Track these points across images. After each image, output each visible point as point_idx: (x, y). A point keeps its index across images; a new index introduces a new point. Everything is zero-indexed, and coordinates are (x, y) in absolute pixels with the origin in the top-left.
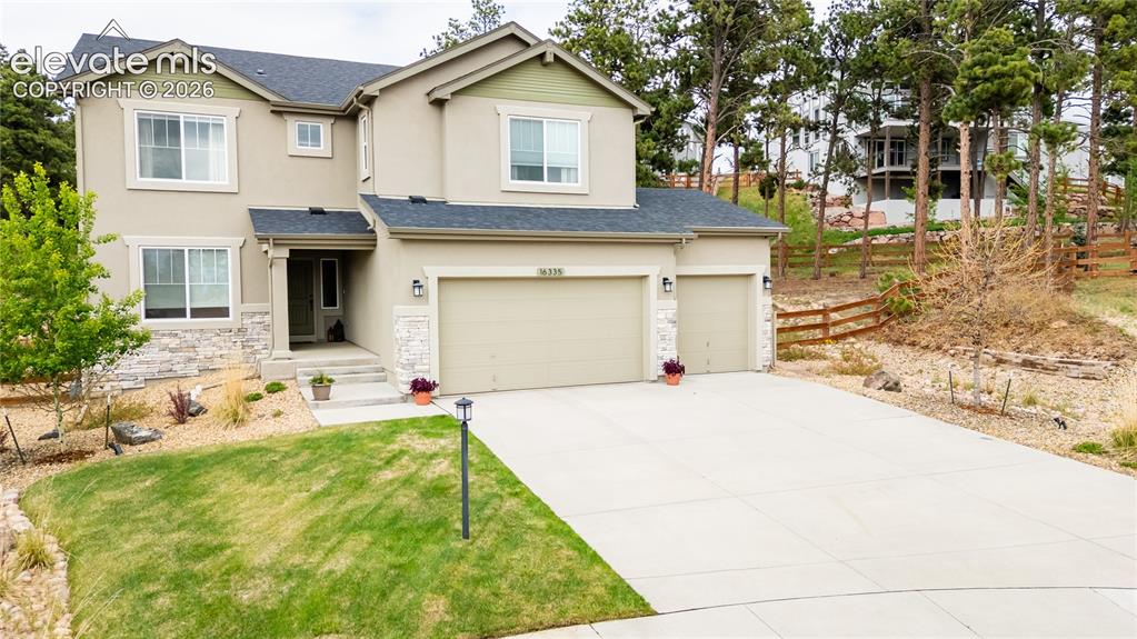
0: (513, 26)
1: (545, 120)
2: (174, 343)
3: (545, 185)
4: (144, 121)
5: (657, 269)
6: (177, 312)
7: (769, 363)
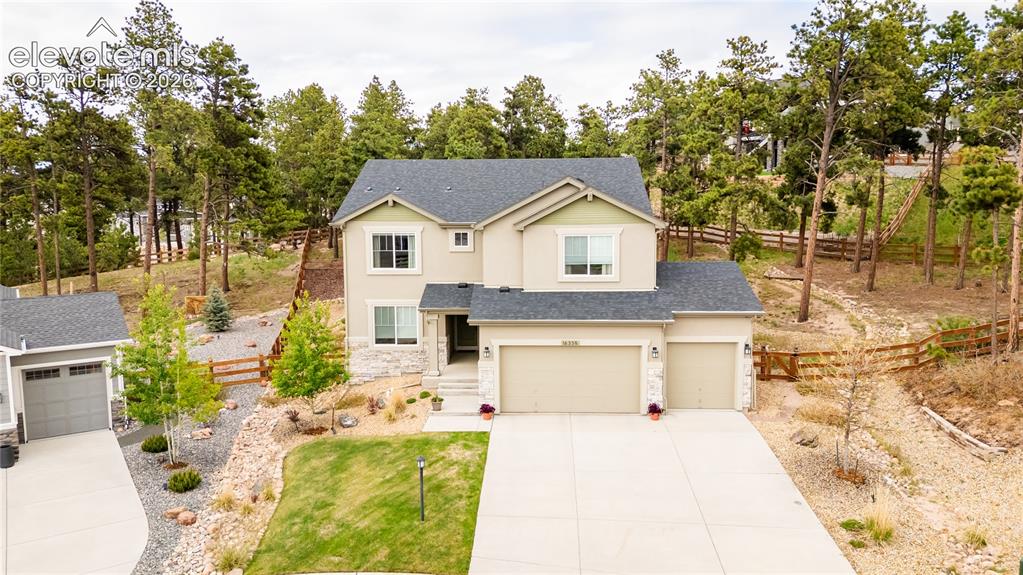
1: (589, 236)
2: (389, 358)
3: (589, 277)
4: (375, 237)
5: (648, 342)
6: (391, 341)
7: (748, 406)
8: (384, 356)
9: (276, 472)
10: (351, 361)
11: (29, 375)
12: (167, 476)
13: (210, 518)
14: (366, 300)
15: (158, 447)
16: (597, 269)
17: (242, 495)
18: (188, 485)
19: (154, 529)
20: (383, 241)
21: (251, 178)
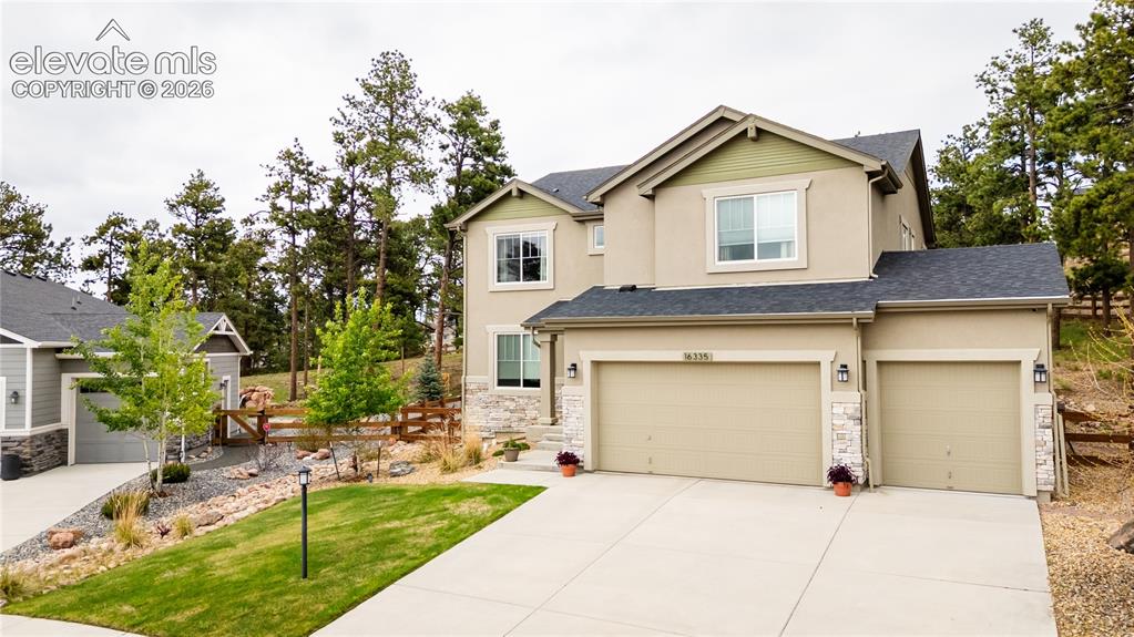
0: (722, 110)
1: (755, 196)
2: (512, 406)
3: (756, 262)
4: (500, 242)
5: (830, 355)
6: (515, 383)
7: (1051, 488)
8: (507, 403)
10: (468, 409)
14: (487, 327)
20: (509, 246)
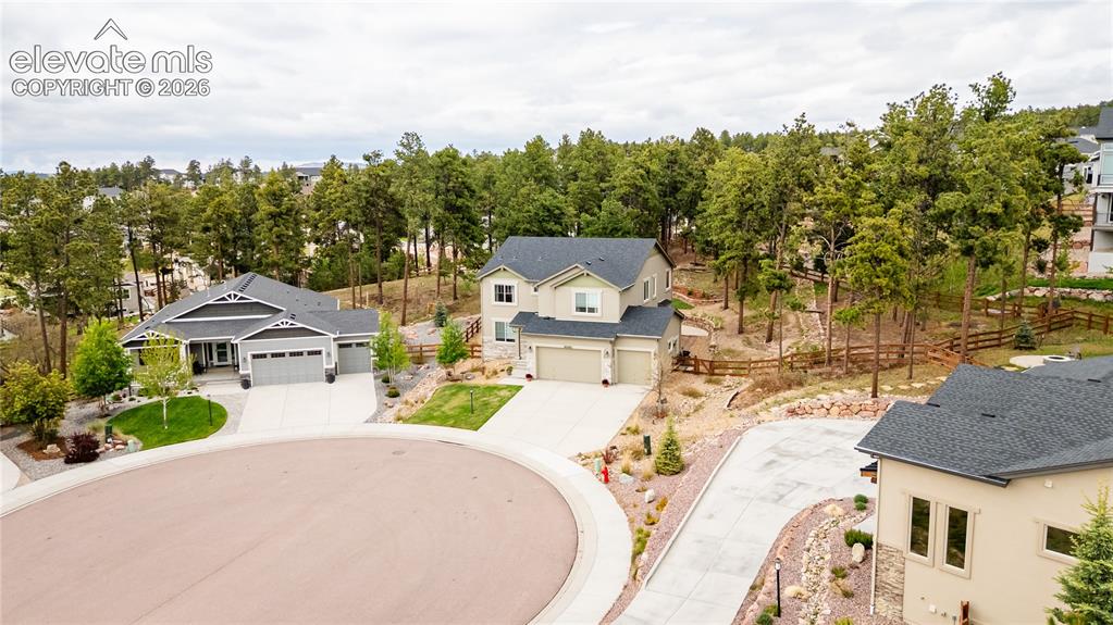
1: (587, 293)
2: (502, 348)
3: (587, 314)
4: (496, 286)
5: (604, 348)
6: (501, 340)
8: (498, 347)
9: (430, 394)
11: (341, 346)
12: (387, 391)
13: (397, 407)
14: (491, 319)
15: (386, 381)
16: (592, 310)
17: (412, 401)
18: (395, 395)
19: (379, 408)
20: (499, 288)
21: (464, 232)
